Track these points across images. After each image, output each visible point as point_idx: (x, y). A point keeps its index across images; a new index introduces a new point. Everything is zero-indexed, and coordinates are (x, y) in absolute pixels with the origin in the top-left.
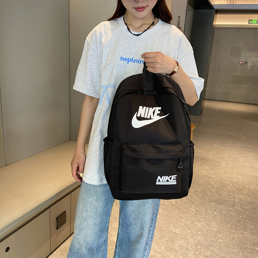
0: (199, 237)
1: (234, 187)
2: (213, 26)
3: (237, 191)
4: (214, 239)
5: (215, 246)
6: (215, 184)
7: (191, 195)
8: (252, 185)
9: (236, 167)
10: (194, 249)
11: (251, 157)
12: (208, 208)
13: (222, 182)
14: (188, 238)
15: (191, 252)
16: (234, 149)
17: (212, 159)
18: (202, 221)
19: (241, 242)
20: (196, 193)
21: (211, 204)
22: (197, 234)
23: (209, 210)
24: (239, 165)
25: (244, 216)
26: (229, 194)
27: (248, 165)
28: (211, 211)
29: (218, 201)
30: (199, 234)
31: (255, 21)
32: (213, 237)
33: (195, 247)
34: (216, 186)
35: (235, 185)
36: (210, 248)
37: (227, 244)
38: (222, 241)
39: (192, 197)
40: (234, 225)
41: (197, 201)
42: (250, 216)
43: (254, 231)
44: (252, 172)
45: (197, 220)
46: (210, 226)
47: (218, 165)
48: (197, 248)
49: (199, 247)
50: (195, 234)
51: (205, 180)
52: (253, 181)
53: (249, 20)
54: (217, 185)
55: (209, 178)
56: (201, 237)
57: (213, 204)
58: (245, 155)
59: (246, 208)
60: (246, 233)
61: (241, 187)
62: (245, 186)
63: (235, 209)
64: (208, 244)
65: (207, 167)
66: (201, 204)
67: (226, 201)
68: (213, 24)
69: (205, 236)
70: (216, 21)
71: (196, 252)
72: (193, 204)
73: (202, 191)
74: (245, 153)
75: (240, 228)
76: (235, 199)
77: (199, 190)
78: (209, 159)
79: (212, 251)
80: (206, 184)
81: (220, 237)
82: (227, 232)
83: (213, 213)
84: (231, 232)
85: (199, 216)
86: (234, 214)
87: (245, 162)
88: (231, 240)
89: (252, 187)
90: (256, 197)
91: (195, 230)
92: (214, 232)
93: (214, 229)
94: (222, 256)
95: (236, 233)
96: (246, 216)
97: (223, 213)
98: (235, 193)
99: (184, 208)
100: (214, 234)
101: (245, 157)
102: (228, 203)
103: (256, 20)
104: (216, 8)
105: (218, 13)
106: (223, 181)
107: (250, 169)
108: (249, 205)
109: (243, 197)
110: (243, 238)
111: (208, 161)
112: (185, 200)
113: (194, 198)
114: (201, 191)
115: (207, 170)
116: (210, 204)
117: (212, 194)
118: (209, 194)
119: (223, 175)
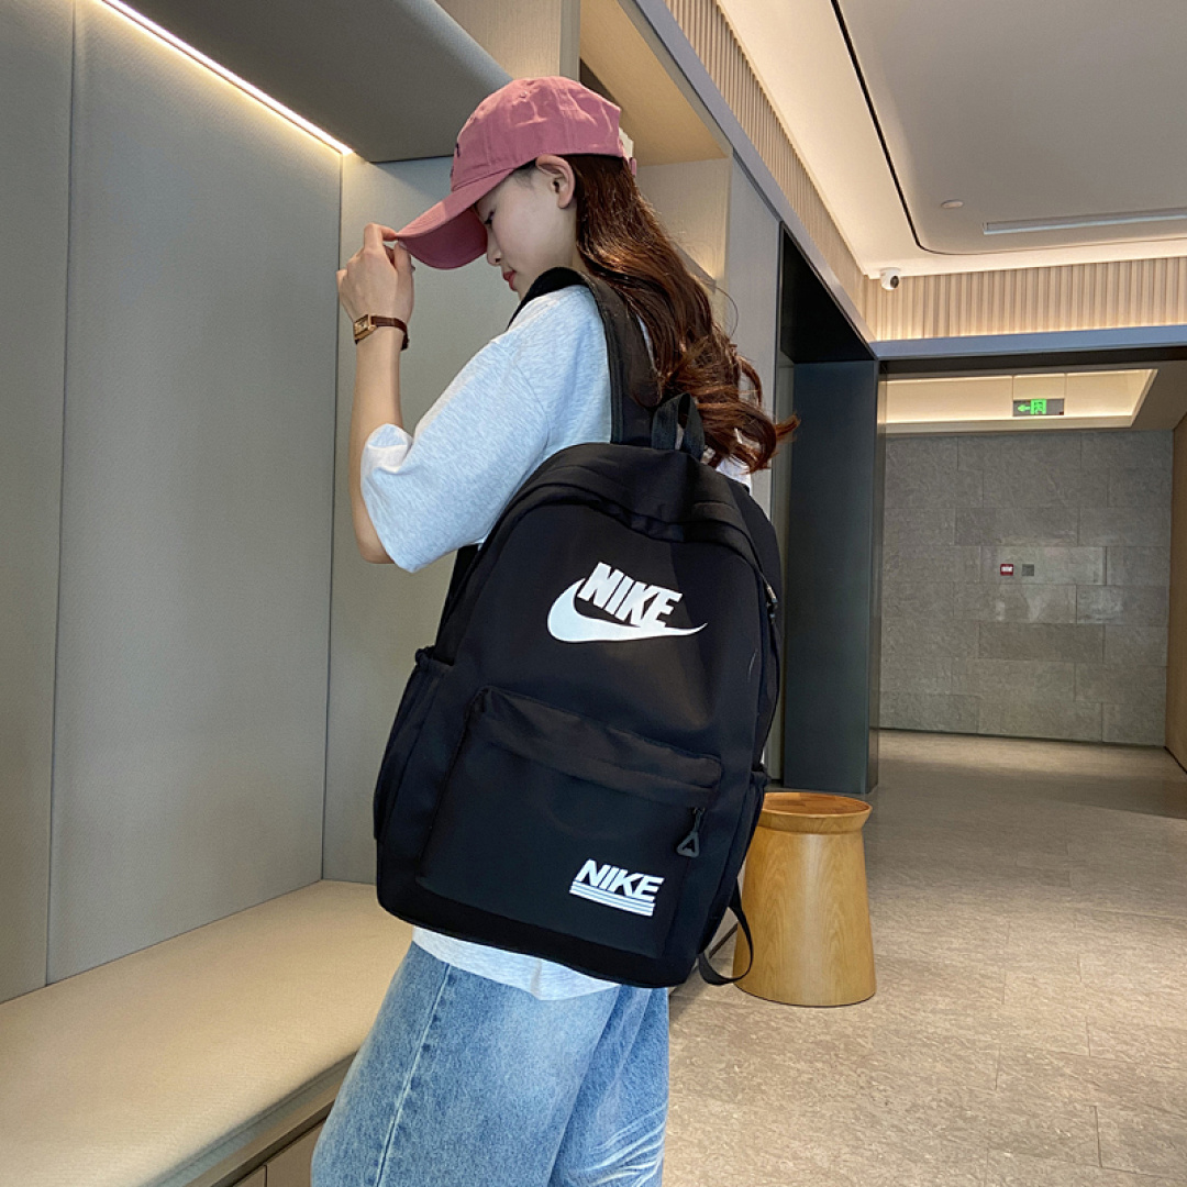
1: (1086, 1080)
2: (878, 432)
3: (1103, 1095)
6: (998, 1070)
7: (896, 1123)
8: (1165, 1065)
9: (1074, 995)
11: (1130, 952)
12: (989, 1176)
13: (1027, 1062)
17: (959, 965)
20: (917, 1115)
21: (997, 1157)
24: (1086, 986)
26: (1070, 1108)
27: (1125, 985)
29: (1025, 1143)
31: (1038, 406)
34: (1004, 1077)
35: (1091, 1071)
39: (903, 1131)
41: (930, 1150)
44: (1149, 1012)
47: (992, 989)
51: (948, 1056)
52: (1163, 1050)
53: (1017, 403)
54: (1008, 1074)
55: (968, 1048)
57: (1008, 1155)
58: (1102, 942)
59: (1157, 1161)
61: (1116, 1077)
62: (1133, 1070)
63: (1111, 1172)
65: (947, 1000)
66: (952, 1159)
67: (1062, 1140)
68: (879, 421)
70: (888, 411)
72: (915, 1162)
73: (946, 1103)
74: (1101, 937)
76: (1100, 1129)
77: (930, 1098)
78: (946, 966)
80: (955, 1074)
87: (1112, 974)
89: (1165, 1071)
98: (1097, 1104)
99: (874, 1181)
101: (1104, 952)
102: (1072, 1149)
103: (1045, 403)
104: (880, 354)
105: (890, 376)
106: (1029, 1055)
107: (1139, 1001)
108: (1168, 1150)
109: (1136, 1120)
111: (946, 976)
112: (873, 1147)
113: (912, 1135)
114: (939, 1106)
115: (946, 1015)
116: (993, 1159)
117: (994, 1116)
118: (978, 1113)
119: (1026, 1032)
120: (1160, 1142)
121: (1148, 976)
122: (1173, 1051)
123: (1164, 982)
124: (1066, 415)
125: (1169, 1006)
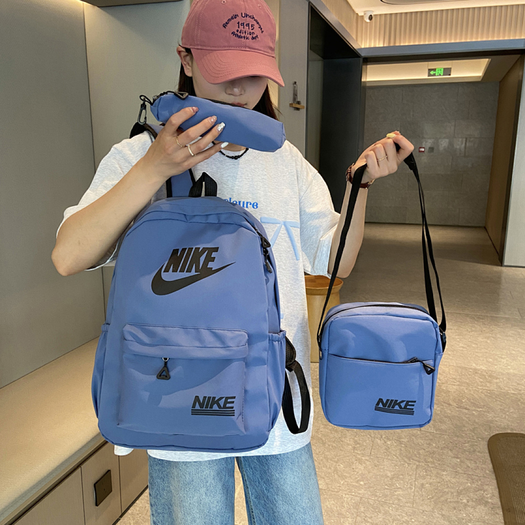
0: (362, 491)
2: (362, 85)
4: (387, 492)
5: (389, 503)
8: (454, 384)
10: (353, 514)
12: (376, 436)
14: (342, 495)
15: (348, 519)
18: (366, 460)
19: (436, 491)
22: (357, 486)
23: (377, 440)
25: (440, 443)
28: (380, 440)
30: (361, 485)
31: (440, 71)
32: (386, 487)
33: (355, 510)
36: (381, 508)
37: (412, 498)
38: (402, 493)
40: (423, 462)
42: (450, 442)
43: (458, 469)
45: (356, 460)
46: (381, 468)
48: (359, 510)
49: (362, 509)
50: (353, 486)
52: (454, 377)
53: (430, 70)
56: (365, 490)
59: (443, 427)
60: (444, 473)
63: (424, 432)
64: (377, 502)
68: (362, 80)
69: (371, 487)
70: (368, 76)
71: (356, 518)
75: (433, 466)
79: (386, 513)
81: (399, 486)
82: (410, 475)
83: (385, 442)
84: (417, 475)
85: (359, 452)
86: (422, 442)
88: (418, 489)
89: (454, 387)
90: (462, 405)
91: (353, 478)
92: (389, 479)
93: (388, 472)
94: (403, 521)
95: (427, 475)
96: (443, 442)
97: (403, 441)
100: (387, 483)
103: (442, 70)
104: (363, 54)
105: (368, 63)
107: (449, 355)
108: (448, 422)
109: (438, 409)
110: (439, 484)
120: (445, 419)
122: (459, 377)
123: (461, 345)
125: (461, 356)
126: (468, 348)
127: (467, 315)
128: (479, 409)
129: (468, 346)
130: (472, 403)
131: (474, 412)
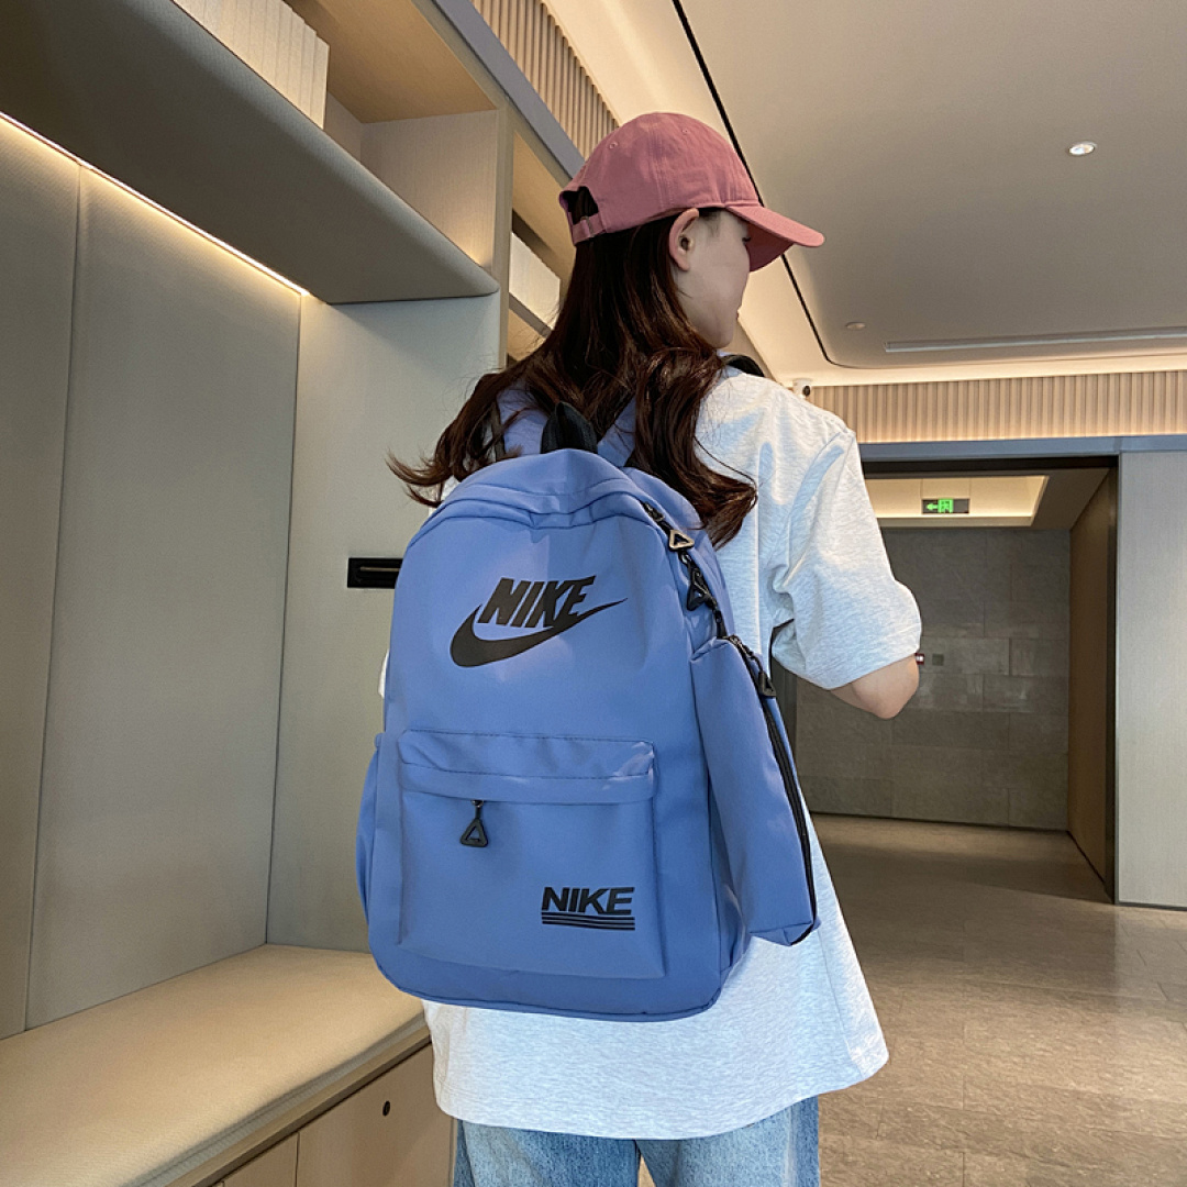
1: (958, 1131)
3: (972, 1143)
6: (880, 1122)
8: (1030, 1117)
9: (953, 1055)
11: (1011, 1019)
13: (907, 1114)
16: (941, 990)
24: (968, 1048)
26: (941, 1153)
27: (1003, 1048)
29: (898, 1184)
31: (946, 505)
34: (886, 1128)
35: (963, 1123)
44: (1022, 1072)
51: (836, 1110)
52: (1030, 1105)
53: (926, 502)
54: (889, 1125)
55: (855, 1103)
58: (987, 1010)
61: (986, 1128)
62: (1002, 1121)
67: (931, 1181)
74: (986, 1006)
76: (966, 1172)
80: (841, 1125)
87: (992, 1038)
89: (1031, 1124)
98: (966, 1150)
101: (988, 1019)
103: (951, 502)
106: (909, 1109)
107: (1015, 1063)
109: (1000, 1163)
117: (873, 1161)
118: (860, 1159)
119: (909, 1089)
121: (1025, 1040)
122: (1039, 1105)
123: (1038, 1045)
124: (972, 514)
125: (1040, 1066)
126: (1055, 1052)
127: (1047, 992)
128: (1090, 1167)
129: (1056, 1049)
130: (1074, 1154)
131: (1081, 1172)
